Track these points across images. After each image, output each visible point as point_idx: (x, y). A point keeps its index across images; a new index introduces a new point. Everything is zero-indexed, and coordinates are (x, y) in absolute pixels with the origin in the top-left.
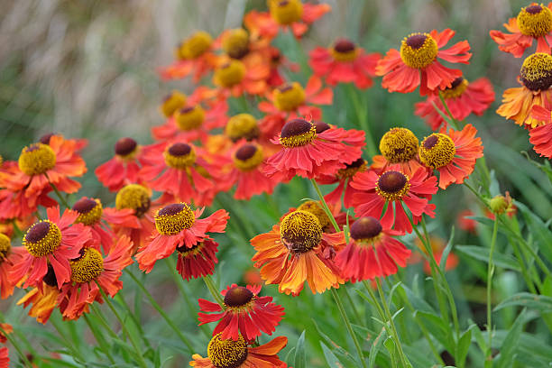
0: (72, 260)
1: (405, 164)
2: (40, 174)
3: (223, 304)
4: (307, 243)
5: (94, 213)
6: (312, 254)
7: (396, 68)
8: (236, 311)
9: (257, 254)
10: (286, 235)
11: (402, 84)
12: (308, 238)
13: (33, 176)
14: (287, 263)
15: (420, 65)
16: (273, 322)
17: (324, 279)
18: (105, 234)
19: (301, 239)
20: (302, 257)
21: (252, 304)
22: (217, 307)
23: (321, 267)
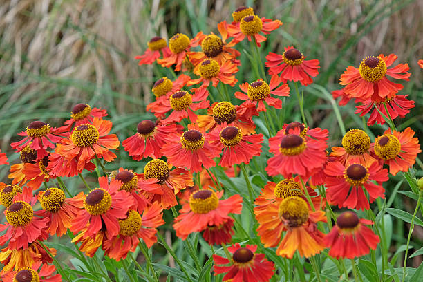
0: (120, 219)
1: (361, 156)
2: (88, 147)
3: (231, 260)
4: (299, 221)
5: (131, 183)
6: (302, 228)
7: (355, 81)
8: (242, 266)
9: (260, 226)
10: (285, 215)
11: (360, 92)
12: (300, 218)
13: (82, 148)
14: (282, 233)
15: (374, 79)
16: (268, 275)
17: (310, 247)
18: (140, 199)
19: (295, 218)
20: (295, 231)
21: (253, 261)
22: (226, 261)
23: (308, 238)
